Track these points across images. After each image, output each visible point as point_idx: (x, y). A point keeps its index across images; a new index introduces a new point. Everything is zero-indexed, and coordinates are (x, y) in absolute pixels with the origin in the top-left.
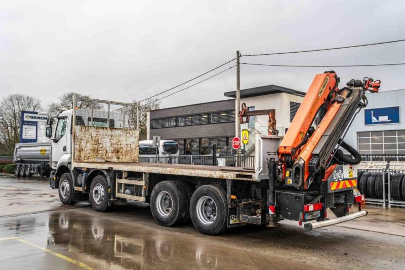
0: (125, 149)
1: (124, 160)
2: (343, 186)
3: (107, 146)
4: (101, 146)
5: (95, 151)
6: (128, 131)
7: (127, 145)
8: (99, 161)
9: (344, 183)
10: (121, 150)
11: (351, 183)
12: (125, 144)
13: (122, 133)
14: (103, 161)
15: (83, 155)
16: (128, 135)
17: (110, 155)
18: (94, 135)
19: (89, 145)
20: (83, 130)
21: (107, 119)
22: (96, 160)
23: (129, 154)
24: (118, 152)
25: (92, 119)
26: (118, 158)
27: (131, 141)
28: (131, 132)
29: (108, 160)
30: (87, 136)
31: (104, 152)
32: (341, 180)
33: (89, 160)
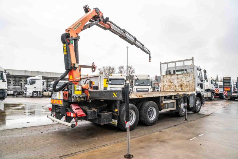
0: (185, 84)
1: (185, 90)
3: (176, 82)
4: (172, 83)
5: (170, 86)
6: (187, 74)
7: (186, 82)
8: (172, 91)
10: (183, 85)
12: (185, 81)
13: (183, 76)
14: (174, 91)
15: (165, 88)
16: (187, 76)
17: (177, 88)
18: (169, 79)
19: (167, 83)
20: (164, 77)
22: (170, 90)
23: (188, 87)
24: (181, 86)
26: (182, 89)
27: (189, 80)
28: (189, 75)
29: (177, 90)
30: (166, 79)
31: (174, 86)
33: (168, 90)
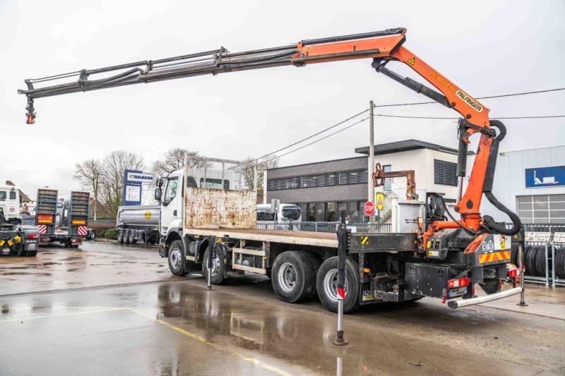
0: (241, 213)
1: (240, 226)
2: (494, 258)
3: (221, 209)
4: (214, 210)
5: (209, 216)
6: (245, 192)
7: (243, 209)
8: (213, 227)
9: (495, 255)
10: (237, 215)
11: (503, 256)
12: (241, 207)
13: (238, 196)
14: (217, 227)
15: (195, 221)
16: (245, 198)
17: (224, 220)
18: (207, 198)
19: (201, 209)
20: (195, 192)
21: (221, 180)
22: (209, 226)
23: (246, 220)
24: (233, 217)
25: (205, 180)
26: (234, 224)
27: (248, 205)
28: (248, 194)
29: (223, 226)
30: (200, 199)
31: (218, 217)
32: (491, 251)
33: (202, 227)
